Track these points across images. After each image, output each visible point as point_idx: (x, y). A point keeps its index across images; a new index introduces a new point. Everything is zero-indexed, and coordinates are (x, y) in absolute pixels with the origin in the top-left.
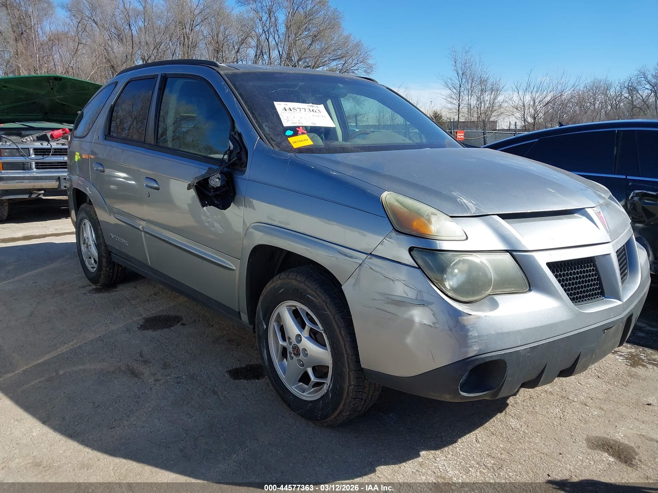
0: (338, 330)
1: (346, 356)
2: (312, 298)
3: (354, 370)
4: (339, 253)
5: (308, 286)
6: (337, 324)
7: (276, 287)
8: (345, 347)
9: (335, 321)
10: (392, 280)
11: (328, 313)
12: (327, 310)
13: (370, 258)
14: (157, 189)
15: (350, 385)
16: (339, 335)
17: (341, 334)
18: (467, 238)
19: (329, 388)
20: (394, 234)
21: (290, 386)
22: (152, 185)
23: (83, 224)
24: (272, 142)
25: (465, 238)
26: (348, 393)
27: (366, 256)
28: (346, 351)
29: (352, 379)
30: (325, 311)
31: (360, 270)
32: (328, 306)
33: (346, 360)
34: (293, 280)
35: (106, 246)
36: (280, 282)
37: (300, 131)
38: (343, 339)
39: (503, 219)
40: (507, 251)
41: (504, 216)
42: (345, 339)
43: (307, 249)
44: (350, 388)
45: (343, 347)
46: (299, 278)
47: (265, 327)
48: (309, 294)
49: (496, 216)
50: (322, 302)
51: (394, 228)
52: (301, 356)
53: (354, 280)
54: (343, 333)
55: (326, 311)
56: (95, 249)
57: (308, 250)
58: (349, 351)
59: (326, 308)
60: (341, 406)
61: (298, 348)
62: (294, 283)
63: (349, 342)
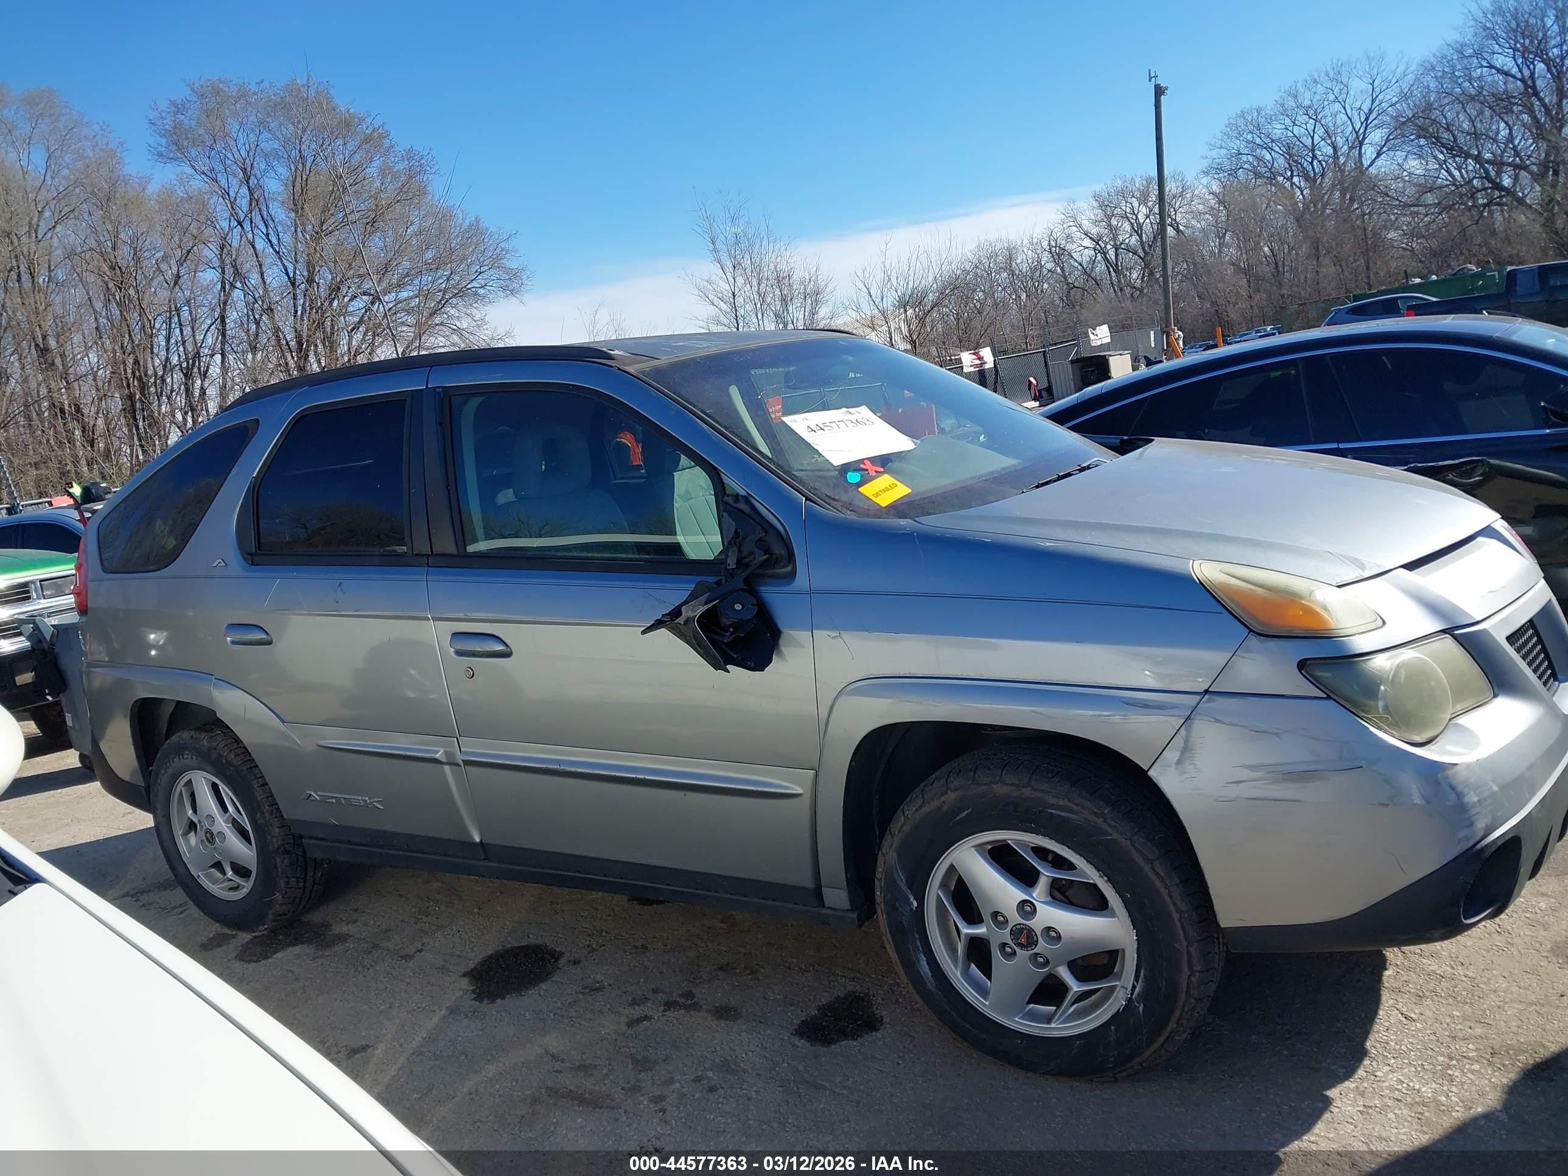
0: (1147, 868)
1: (1176, 916)
2: (1063, 814)
3: (1198, 941)
4: (1128, 704)
5: (1043, 791)
6: (1143, 855)
7: (945, 809)
8: (1171, 897)
9: (1136, 849)
10: (1276, 734)
11: (1115, 836)
12: (1110, 831)
13: (1208, 701)
14: (507, 654)
15: (1192, 972)
16: (1153, 877)
17: (1157, 874)
18: (1384, 623)
19: (1132, 994)
20: (1254, 641)
21: (1008, 1019)
22: (488, 649)
23: (182, 783)
24: (835, 503)
25: (1380, 623)
26: (1188, 992)
27: (1198, 697)
28: (1175, 904)
29: (1195, 961)
30: (1106, 833)
31: (1188, 730)
32: (1112, 823)
33: (1179, 925)
34: (994, 786)
35: (284, 824)
36: (951, 797)
37: (872, 469)
38: (1163, 881)
39: (1410, 570)
40: (1444, 631)
41: (1411, 566)
42: (1168, 881)
43: (1036, 712)
44: (1192, 979)
45: (1167, 898)
46: (1007, 778)
47: (915, 904)
48: (1052, 807)
49: (1402, 570)
50: (1092, 818)
51: (1251, 630)
52: (1042, 946)
53: (1178, 754)
54: (1161, 871)
55: (1111, 835)
56: (239, 839)
57: (1041, 713)
58: (1183, 906)
59: (1105, 827)
60: (1172, 1024)
61: (1030, 931)
62: (1000, 789)
63: (1177, 885)
